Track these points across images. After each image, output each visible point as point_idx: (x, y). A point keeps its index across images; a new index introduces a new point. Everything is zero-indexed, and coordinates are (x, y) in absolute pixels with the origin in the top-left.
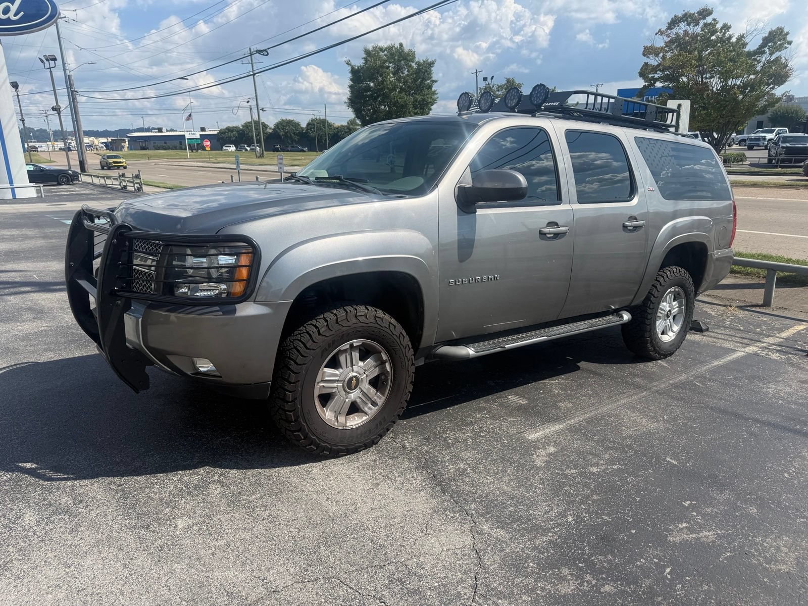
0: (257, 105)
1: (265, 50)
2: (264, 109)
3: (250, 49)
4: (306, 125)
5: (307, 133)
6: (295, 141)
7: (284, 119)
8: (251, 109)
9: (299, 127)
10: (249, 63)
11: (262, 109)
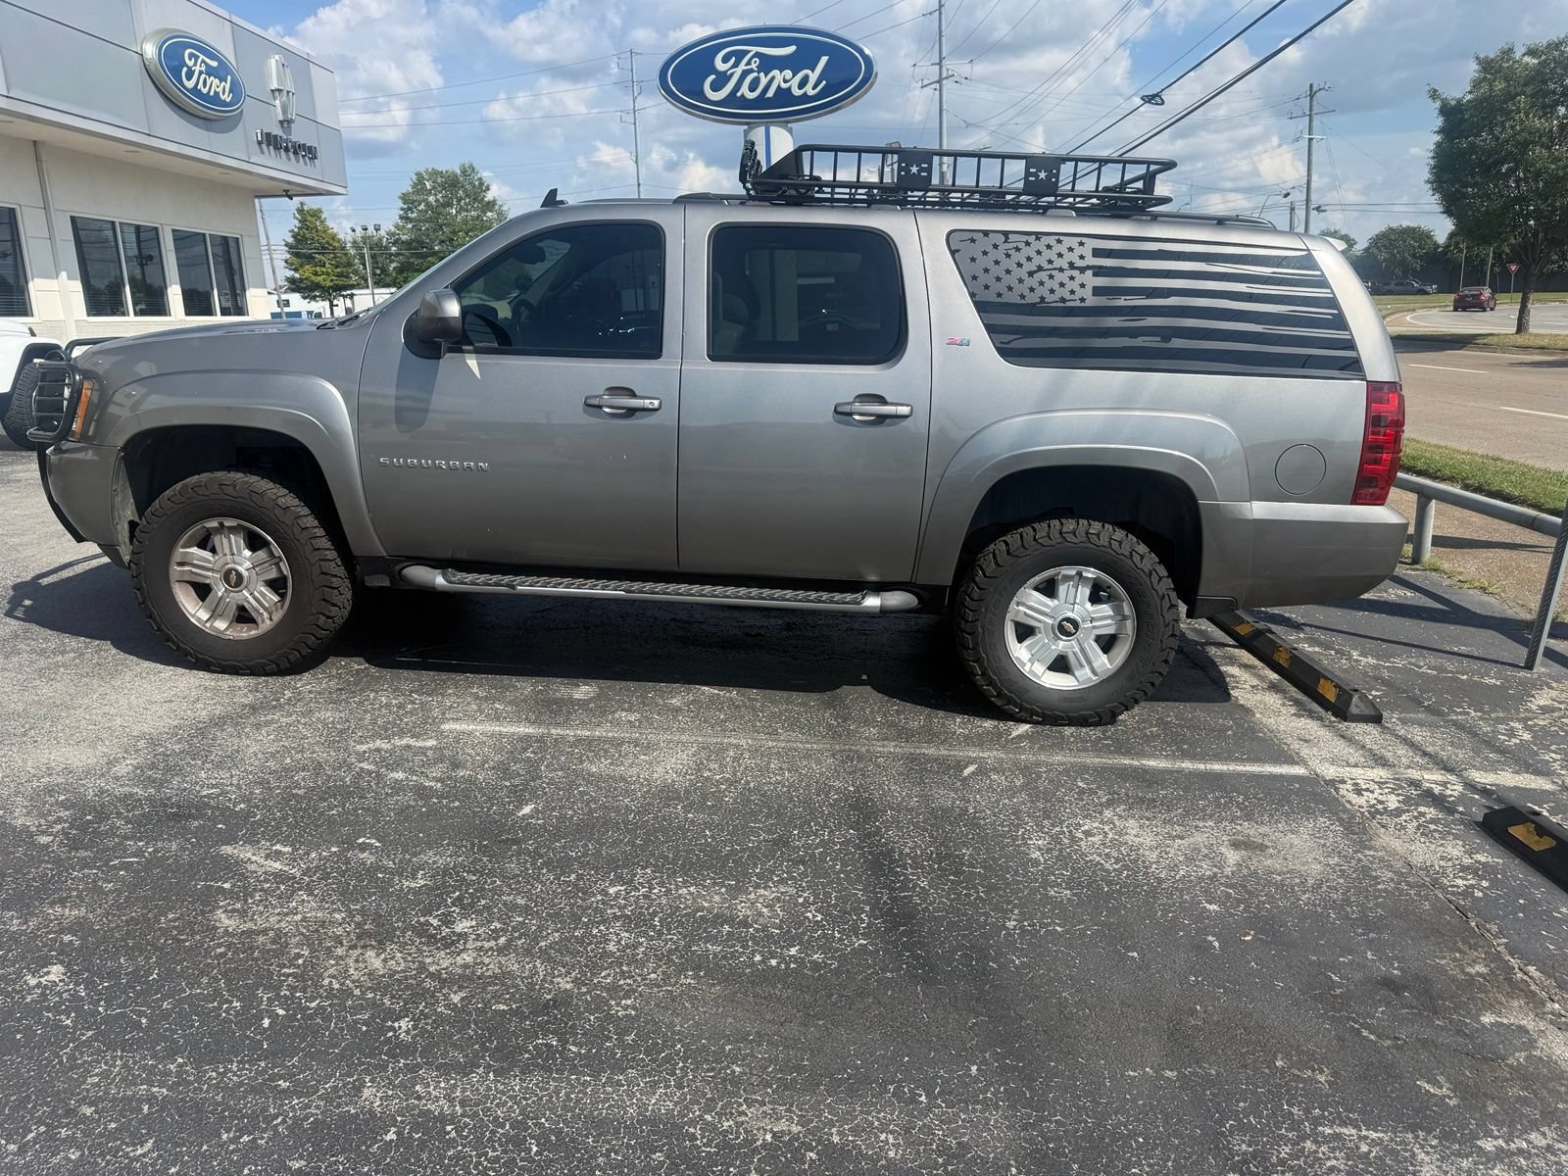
0: (1308, 200)
1: (1157, 95)
2: (1322, 208)
3: (1311, 85)
4: (1446, 236)
5: (1446, 253)
6: (1414, 270)
7: (1394, 225)
8: (1292, 209)
9: (1429, 241)
10: (1304, 115)
11: (1318, 209)
